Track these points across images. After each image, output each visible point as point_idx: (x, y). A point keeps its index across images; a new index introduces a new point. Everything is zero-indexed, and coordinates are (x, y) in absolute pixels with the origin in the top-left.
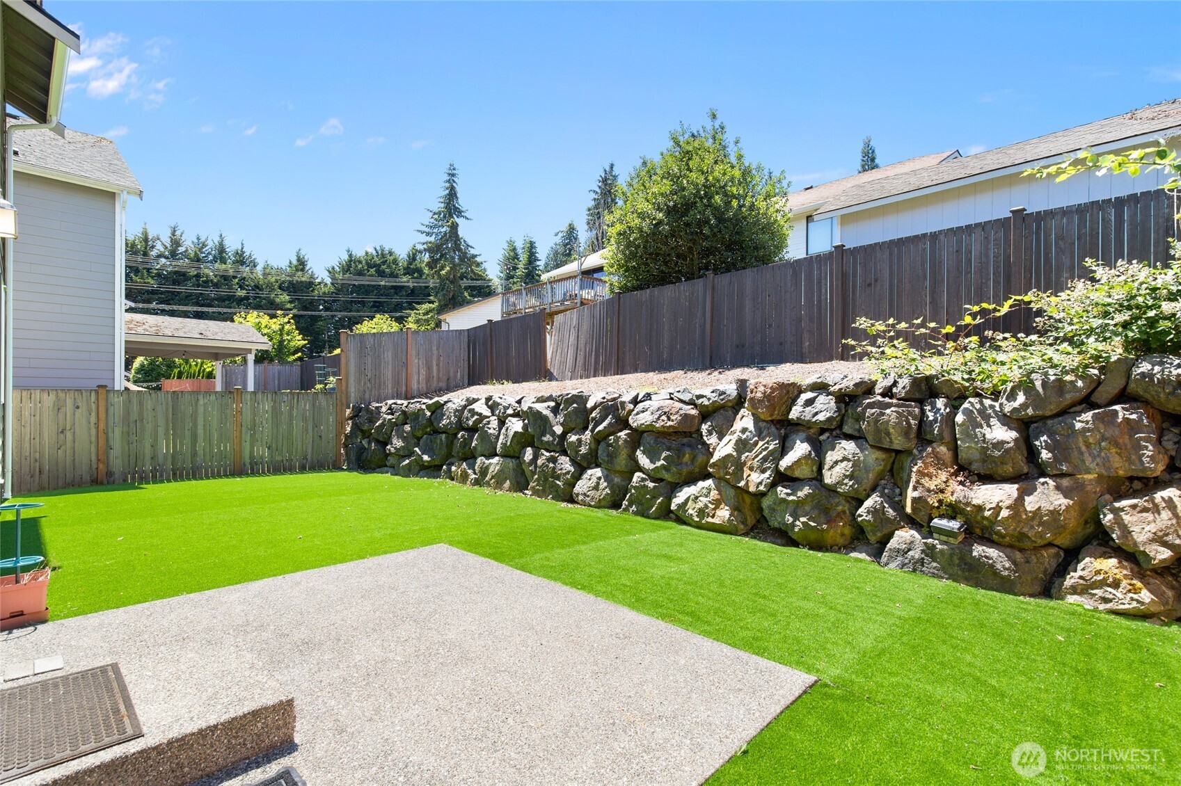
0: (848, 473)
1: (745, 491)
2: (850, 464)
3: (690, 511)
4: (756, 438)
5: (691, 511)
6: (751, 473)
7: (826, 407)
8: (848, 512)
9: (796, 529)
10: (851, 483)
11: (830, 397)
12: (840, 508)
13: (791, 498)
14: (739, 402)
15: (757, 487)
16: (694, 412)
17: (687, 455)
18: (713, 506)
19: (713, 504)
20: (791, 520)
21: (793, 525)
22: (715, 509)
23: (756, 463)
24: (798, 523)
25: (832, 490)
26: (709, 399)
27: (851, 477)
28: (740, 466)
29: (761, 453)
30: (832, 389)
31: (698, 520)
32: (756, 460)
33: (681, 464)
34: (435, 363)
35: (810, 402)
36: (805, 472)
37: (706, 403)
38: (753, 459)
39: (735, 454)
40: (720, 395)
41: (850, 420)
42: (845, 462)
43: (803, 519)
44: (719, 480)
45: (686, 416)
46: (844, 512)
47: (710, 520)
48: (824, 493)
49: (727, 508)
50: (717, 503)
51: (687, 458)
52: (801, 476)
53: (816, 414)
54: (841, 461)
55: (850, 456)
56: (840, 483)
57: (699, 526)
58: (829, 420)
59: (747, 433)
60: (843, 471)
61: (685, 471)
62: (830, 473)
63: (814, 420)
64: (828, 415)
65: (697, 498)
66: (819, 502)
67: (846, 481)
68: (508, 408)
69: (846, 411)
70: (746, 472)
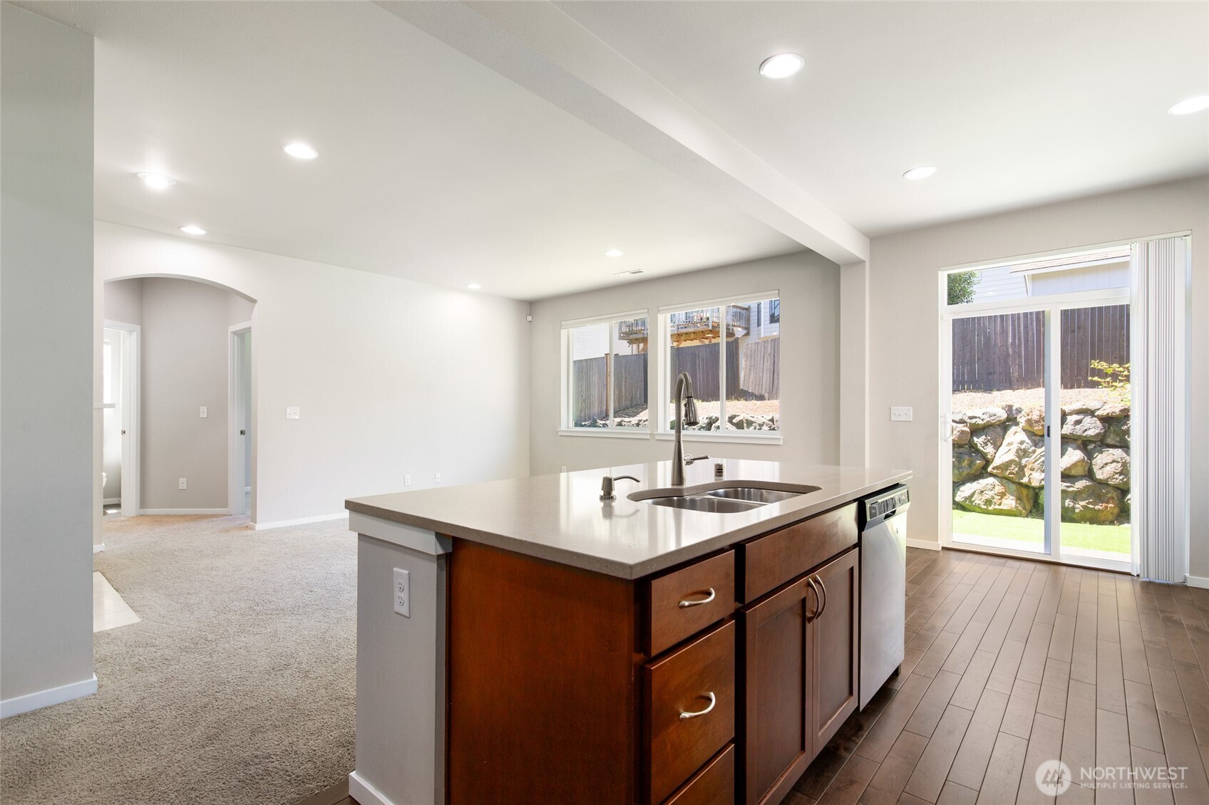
0: (1118, 471)
1: (1027, 486)
2: (1120, 465)
3: (977, 502)
4: (1033, 448)
5: (978, 500)
6: (1032, 472)
7: (1093, 425)
8: (1115, 498)
9: (1077, 511)
10: (1121, 477)
11: (1094, 418)
12: (1109, 495)
13: (1071, 489)
14: (1011, 420)
15: (1040, 482)
16: (967, 429)
17: (966, 461)
18: (999, 497)
19: (998, 496)
20: (1072, 504)
21: (1074, 508)
22: (1001, 499)
23: (1036, 465)
24: (1077, 506)
25: (1103, 483)
26: (983, 420)
27: (1121, 474)
28: (1022, 468)
29: (1040, 458)
30: (1096, 414)
31: (985, 507)
32: (1037, 463)
33: (961, 467)
34: (623, 384)
35: (1078, 422)
36: (1079, 471)
37: (980, 422)
38: (1034, 463)
39: (1017, 459)
40: (990, 416)
41: (1112, 435)
42: (1114, 464)
43: (1083, 503)
44: (1003, 479)
45: (963, 432)
46: (1113, 498)
47: (997, 507)
48: (1097, 485)
49: (1013, 498)
50: (1002, 495)
51: (965, 463)
52: (1076, 474)
53: (1086, 430)
54: (1111, 463)
55: (1119, 460)
56: (1112, 478)
57: (986, 512)
58: (1097, 434)
59: (1025, 445)
60: (1114, 470)
61: (965, 472)
62: (1101, 471)
63: (1085, 434)
64: (1097, 431)
65: (982, 492)
66: (1093, 492)
67: (1117, 476)
68: (763, 425)
69: (1109, 428)
70: (1027, 472)
